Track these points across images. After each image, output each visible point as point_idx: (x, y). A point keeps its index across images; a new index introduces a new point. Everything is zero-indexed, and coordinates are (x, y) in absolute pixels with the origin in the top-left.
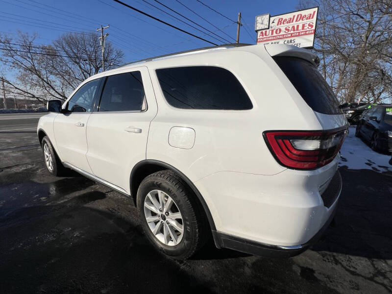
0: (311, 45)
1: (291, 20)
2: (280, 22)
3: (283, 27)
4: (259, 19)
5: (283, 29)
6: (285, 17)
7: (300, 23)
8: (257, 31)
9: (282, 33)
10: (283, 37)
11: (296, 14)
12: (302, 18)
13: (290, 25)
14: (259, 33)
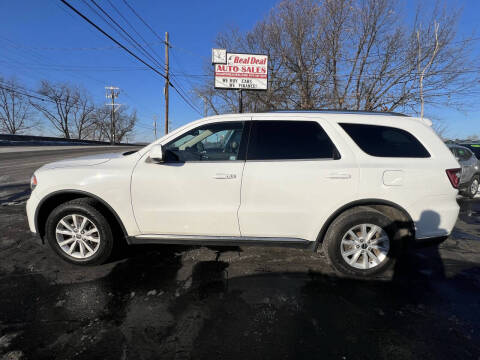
0: (265, 87)
1: (246, 61)
2: (236, 60)
3: (240, 66)
4: (216, 52)
5: (240, 68)
6: (241, 56)
7: (256, 66)
8: (214, 64)
9: (239, 72)
10: (241, 76)
11: (251, 56)
12: (256, 61)
13: (247, 66)
14: (217, 66)
